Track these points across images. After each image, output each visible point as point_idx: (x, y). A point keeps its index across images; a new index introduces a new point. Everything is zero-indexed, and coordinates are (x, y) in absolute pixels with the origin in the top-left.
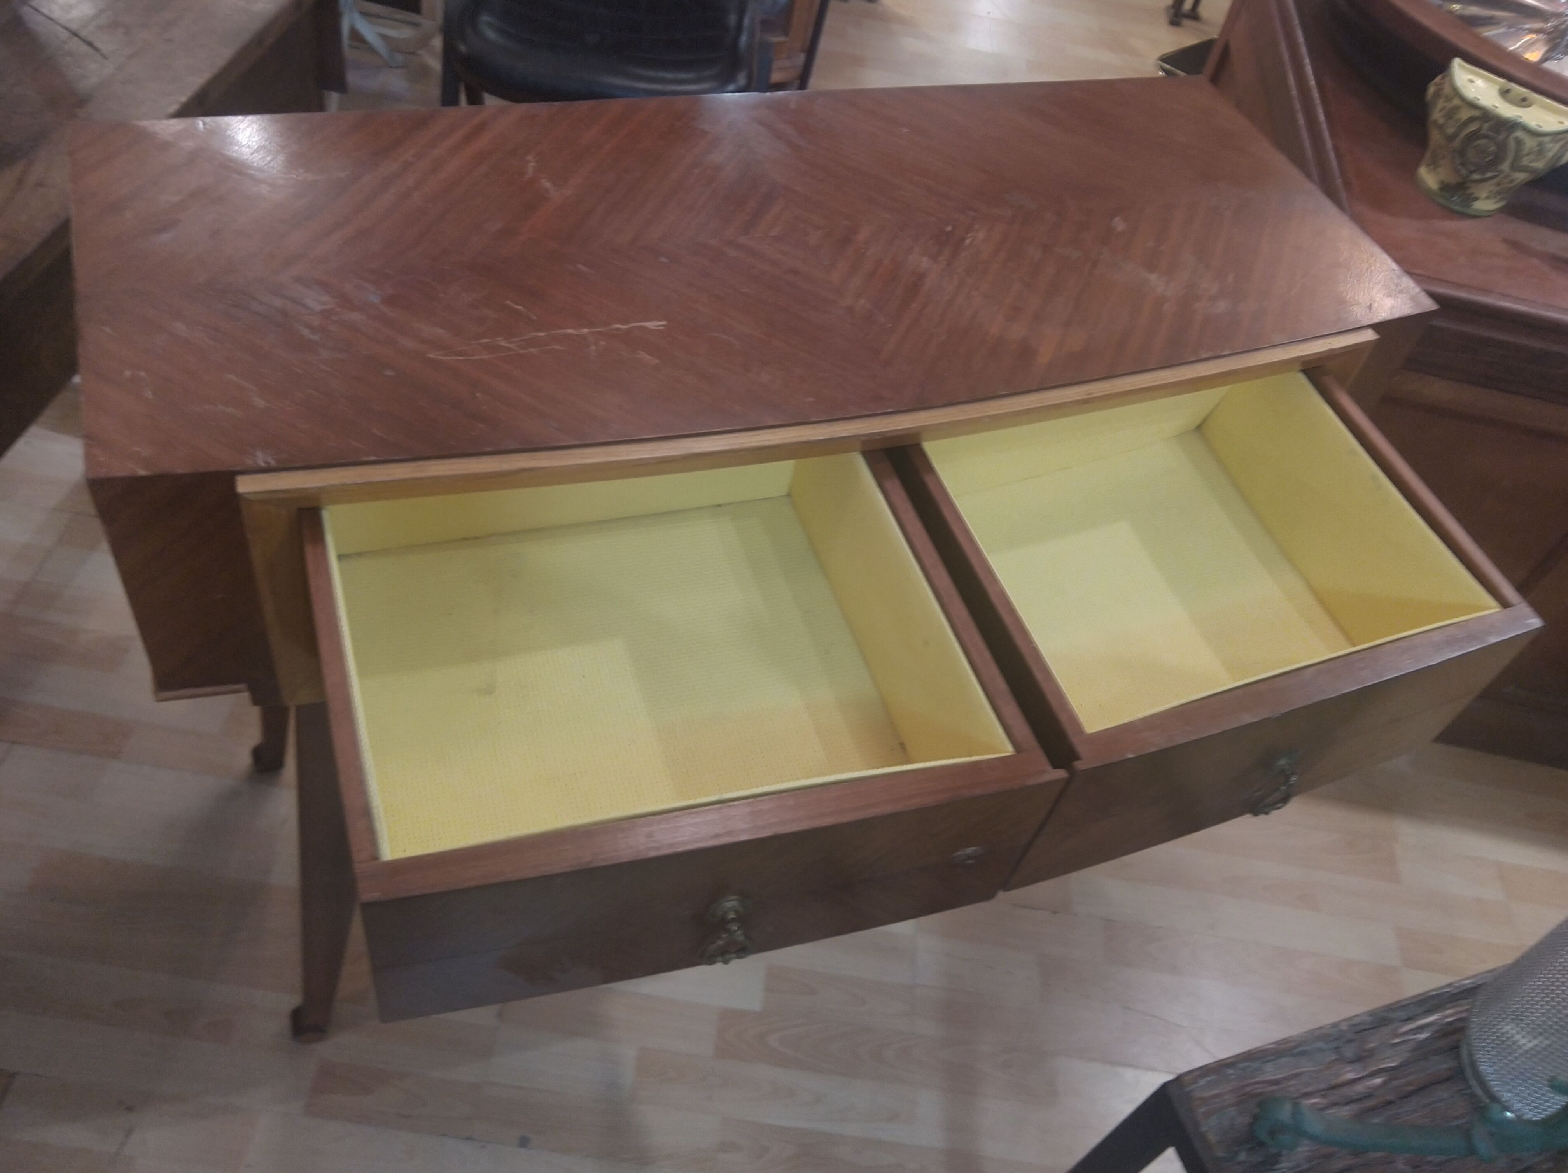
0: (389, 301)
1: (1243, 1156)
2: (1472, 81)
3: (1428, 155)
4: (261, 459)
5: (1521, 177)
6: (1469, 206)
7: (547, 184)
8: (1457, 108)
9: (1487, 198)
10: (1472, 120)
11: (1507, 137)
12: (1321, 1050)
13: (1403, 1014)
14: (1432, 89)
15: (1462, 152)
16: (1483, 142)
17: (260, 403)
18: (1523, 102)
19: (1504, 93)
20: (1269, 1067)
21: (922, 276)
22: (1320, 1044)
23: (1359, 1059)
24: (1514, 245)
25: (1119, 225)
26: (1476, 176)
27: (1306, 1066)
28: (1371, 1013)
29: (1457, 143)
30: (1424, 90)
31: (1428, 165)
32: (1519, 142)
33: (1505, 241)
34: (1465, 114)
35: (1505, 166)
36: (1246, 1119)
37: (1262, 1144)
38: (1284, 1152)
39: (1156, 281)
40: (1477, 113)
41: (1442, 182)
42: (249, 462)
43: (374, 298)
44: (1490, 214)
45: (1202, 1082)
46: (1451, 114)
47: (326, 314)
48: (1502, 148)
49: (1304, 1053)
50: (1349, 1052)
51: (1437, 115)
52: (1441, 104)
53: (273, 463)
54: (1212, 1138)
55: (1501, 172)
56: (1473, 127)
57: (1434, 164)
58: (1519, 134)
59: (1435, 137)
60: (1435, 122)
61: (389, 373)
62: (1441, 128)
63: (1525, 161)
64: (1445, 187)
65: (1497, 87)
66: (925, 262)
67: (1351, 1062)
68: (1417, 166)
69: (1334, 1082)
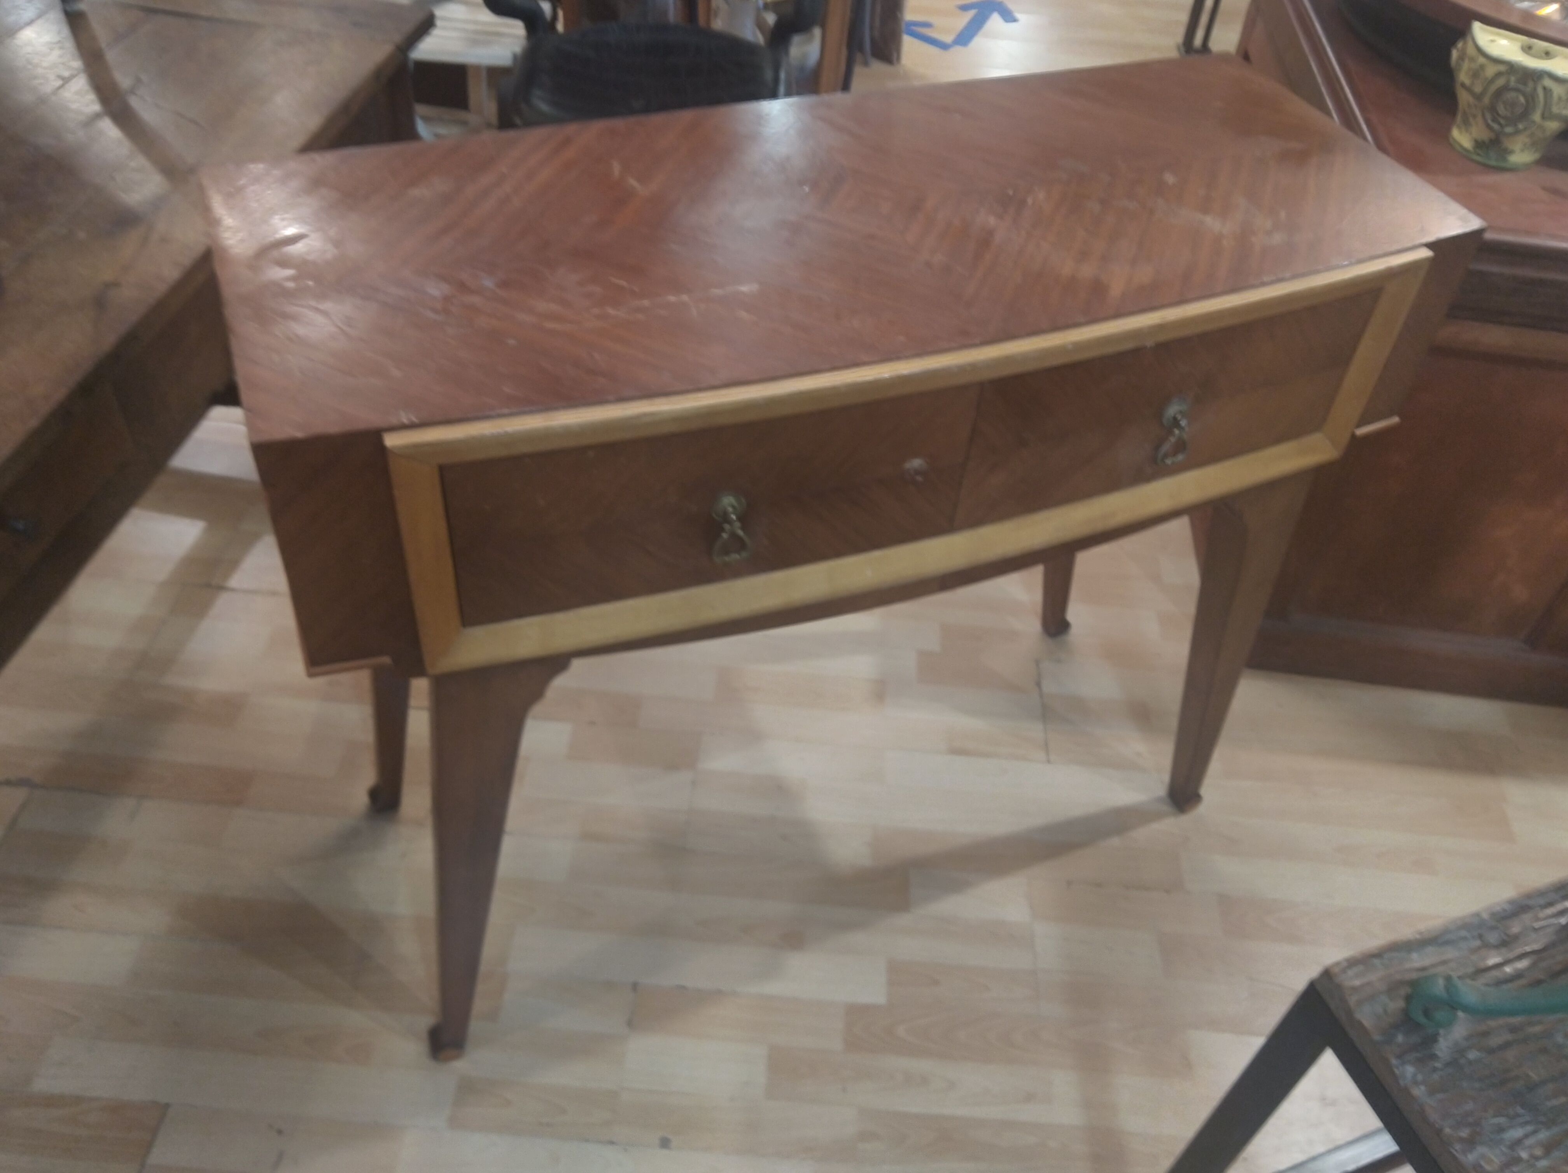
0: (504, 284)
1: (1400, 1038)
2: (1492, 41)
3: (1459, 118)
4: (405, 418)
5: (1554, 126)
6: (1505, 160)
7: (633, 182)
8: (1482, 67)
9: (1522, 150)
10: (1499, 74)
11: (1535, 89)
12: (1465, 939)
13: (1542, 901)
14: (1455, 54)
15: (1493, 109)
16: (1513, 94)
17: (396, 373)
18: (1547, 55)
19: (1527, 49)
20: (1415, 956)
21: (991, 233)
22: (1463, 933)
23: (1505, 943)
24: (1555, 191)
25: (1170, 179)
26: (1509, 130)
27: (1450, 953)
28: (1511, 902)
29: (1486, 100)
30: (1448, 55)
31: (1459, 128)
32: (1547, 91)
33: (1544, 189)
34: (1491, 71)
35: (1537, 117)
36: (1401, 1004)
37: (1418, 1026)
38: (1442, 1031)
39: (1212, 223)
40: (1502, 68)
41: (1476, 141)
42: (394, 421)
43: (488, 283)
44: (1527, 167)
45: (1350, 973)
46: (1476, 74)
47: (446, 299)
48: (1531, 99)
49: (1447, 943)
50: (1493, 938)
51: (1463, 77)
52: (1466, 65)
53: (414, 419)
54: (1367, 1023)
55: (1534, 122)
56: (1501, 82)
57: (1466, 123)
58: (1547, 82)
59: (1464, 98)
60: (1463, 85)
61: (511, 342)
62: (1468, 89)
63: (1555, 110)
64: (1479, 145)
65: (1519, 44)
66: (992, 221)
67: (1497, 947)
68: (1449, 130)
69: (1482, 965)
